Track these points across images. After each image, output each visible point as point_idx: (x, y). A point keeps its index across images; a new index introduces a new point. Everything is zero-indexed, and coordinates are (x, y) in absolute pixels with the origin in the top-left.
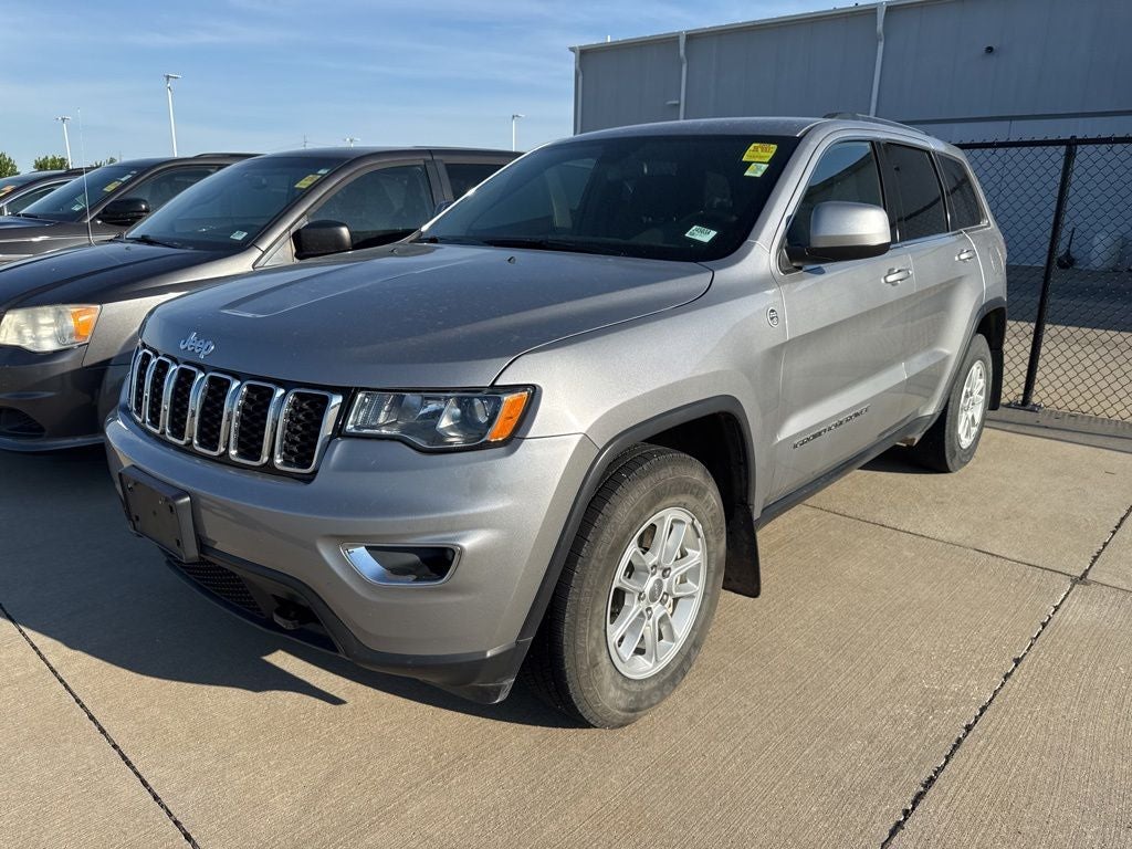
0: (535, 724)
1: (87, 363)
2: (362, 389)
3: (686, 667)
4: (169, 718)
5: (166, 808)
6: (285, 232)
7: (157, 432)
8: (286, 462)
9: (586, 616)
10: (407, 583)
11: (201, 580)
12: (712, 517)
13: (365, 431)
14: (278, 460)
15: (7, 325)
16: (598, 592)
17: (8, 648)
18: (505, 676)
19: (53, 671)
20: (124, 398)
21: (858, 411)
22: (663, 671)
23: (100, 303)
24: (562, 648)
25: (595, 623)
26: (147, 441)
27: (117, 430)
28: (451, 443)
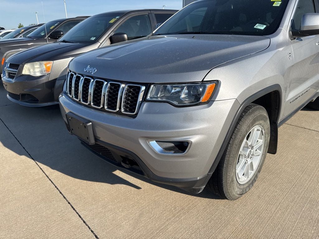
0: (206, 197)
1: (50, 80)
2: (153, 84)
3: (256, 179)
4: (85, 193)
5: (88, 226)
6: (107, 37)
7: (78, 100)
8: (126, 111)
9: (231, 165)
10: (171, 154)
11: (94, 149)
12: (268, 128)
13: (154, 99)
14: (123, 110)
15: (25, 68)
16: (235, 157)
17: (33, 169)
18: (202, 185)
19: (47, 177)
20: (64, 89)
21: (307, 90)
22: (249, 181)
23: (53, 60)
24: (222, 176)
25: (234, 167)
26: (74, 103)
27: (62, 99)
28: (185, 103)
